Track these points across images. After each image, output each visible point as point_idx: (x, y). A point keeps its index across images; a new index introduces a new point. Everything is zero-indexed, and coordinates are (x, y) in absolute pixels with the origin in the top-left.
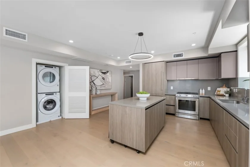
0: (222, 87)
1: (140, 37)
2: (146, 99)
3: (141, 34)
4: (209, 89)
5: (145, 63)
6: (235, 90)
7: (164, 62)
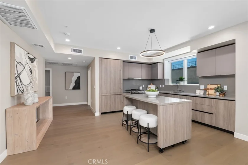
1: (151, 33)
3: (152, 31)
4: (144, 86)
5: (102, 58)
6: (162, 86)
7: (122, 61)
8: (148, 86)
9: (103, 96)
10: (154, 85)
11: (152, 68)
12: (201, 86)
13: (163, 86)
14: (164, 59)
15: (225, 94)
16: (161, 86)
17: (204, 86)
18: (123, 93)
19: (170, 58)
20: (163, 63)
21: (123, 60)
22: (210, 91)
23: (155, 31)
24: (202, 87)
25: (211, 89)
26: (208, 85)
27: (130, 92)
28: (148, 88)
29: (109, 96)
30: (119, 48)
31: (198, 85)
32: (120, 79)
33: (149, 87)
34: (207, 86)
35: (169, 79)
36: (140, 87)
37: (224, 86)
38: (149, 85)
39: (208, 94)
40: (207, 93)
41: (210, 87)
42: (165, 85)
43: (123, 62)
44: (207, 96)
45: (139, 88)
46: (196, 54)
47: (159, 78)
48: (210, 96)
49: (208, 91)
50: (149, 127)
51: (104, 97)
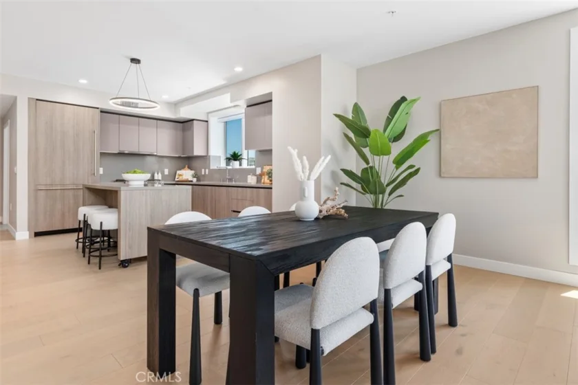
0: (183, 168)
1: (136, 65)
2: (143, 183)
3: (135, 61)
4: (166, 172)
5: (37, 100)
7: (98, 111)
8: (178, 172)
9: (39, 192)
10: (191, 169)
11: (184, 130)
13: (207, 171)
14: (208, 113)
16: (203, 171)
17: (260, 168)
19: (220, 112)
20: (207, 121)
21: (101, 109)
23: (141, 62)
26: (264, 167)
28: (177, 177)
29: (59, 191)
30: (83, 81)
32: (92, 152)
33: (180, 175)
34: (263, 169)
35: (220, 157)
36: (156, 175)
38: (180, 170)
40: (263, 181)
41: (266, 170)
42: (210, 170)
43: (101, 112)
44: (262, 185)
45: (153, 176)
46: (244, 111)
47: (196, 154)
49: (264, 177)
50: (103, 228)
51: (42, 194)
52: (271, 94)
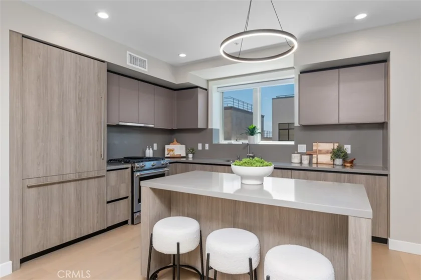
0: (171, 142)
5: (25, 37)
6: (203, 147)
8: (167, 147)
9: (28, 190)
10: (182, 144)
12: (299, 146)
13: (207, 146)
14: (208, 81)
15: (355, 162)
16: (200, 147)
17: (305, 146)
18: (108, 171)
20: (206, 90)
22: (319, 156)
24: (302, 148)
25: (320, 152)
26: (314, 144)
27: (130, 166)
28: (166, 152)
31: (292, 143)
32: (99, 125)
33: (172, 150)
34: (312, 146)
35: (219, 129)
36: (147, 150)
37: (346, 146)
38: (169, 144)
39: (316, 162)
40: (314, 160)
41: (320, 148)
42: (211, 145)
44: (314, 166)
45: (144, 153)
47: (199, 127)
48: (320, 167)
49: (316, 155)
51: (32, 193)
52: (389, 53)
